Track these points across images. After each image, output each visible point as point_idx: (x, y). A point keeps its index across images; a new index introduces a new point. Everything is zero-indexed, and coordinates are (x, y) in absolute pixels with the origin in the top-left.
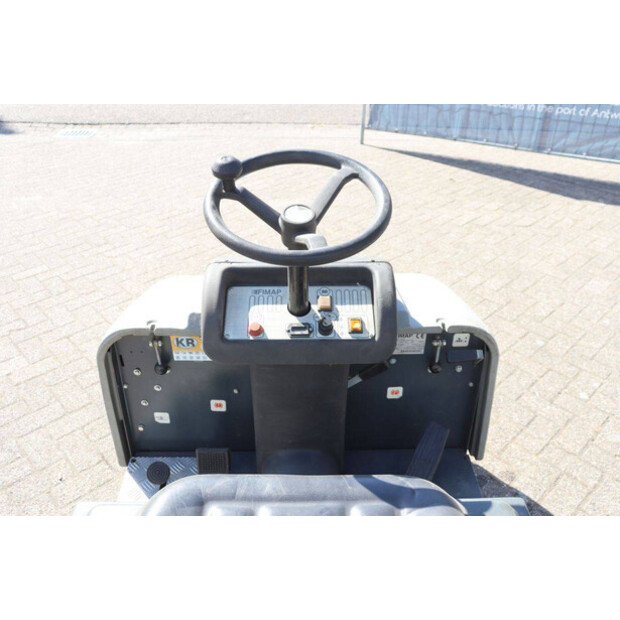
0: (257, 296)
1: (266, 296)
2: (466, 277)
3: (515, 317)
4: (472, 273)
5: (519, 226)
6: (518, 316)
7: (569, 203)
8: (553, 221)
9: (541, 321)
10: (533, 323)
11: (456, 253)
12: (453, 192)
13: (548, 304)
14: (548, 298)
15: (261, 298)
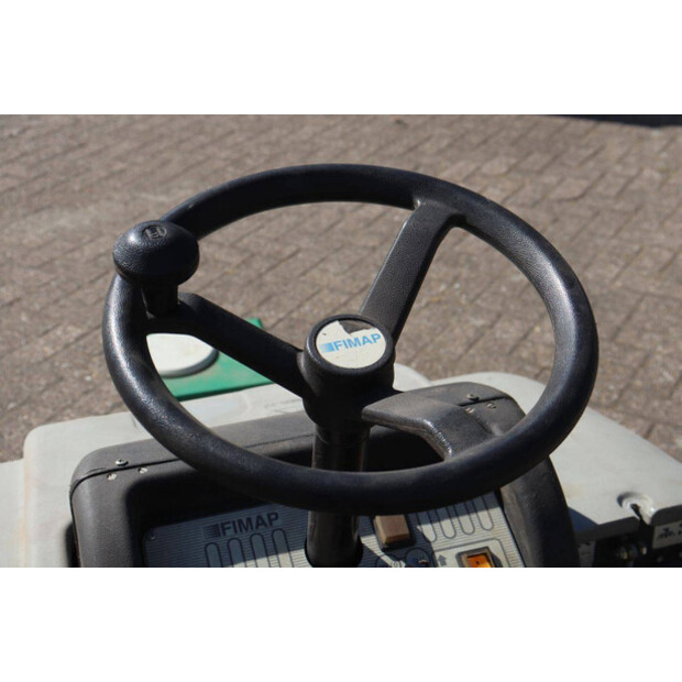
0: (222, 541)
1: (244, 536)
2: (491, 326)
3: (615, 397)
4: (499, 316)
5: (560, 201)
6: (621, 392)
7: (641, 138)
8: (622, 181)
9: (670, 397)
10: (656, 404)
11: (456, 279)
12: (411, 149)
13: (670, 355)
14: (665, 343)
15: (234, 544)
